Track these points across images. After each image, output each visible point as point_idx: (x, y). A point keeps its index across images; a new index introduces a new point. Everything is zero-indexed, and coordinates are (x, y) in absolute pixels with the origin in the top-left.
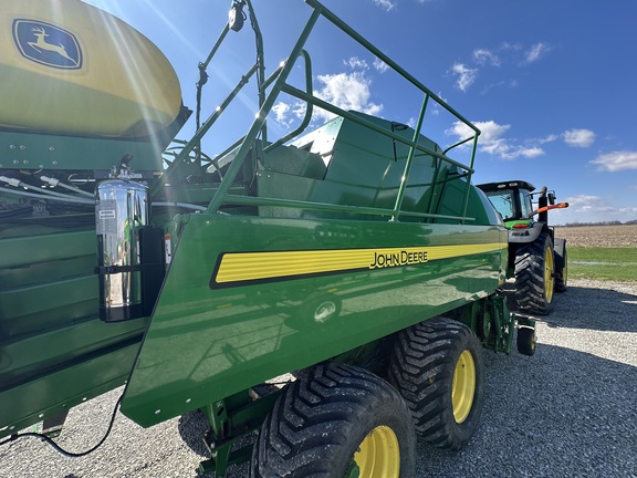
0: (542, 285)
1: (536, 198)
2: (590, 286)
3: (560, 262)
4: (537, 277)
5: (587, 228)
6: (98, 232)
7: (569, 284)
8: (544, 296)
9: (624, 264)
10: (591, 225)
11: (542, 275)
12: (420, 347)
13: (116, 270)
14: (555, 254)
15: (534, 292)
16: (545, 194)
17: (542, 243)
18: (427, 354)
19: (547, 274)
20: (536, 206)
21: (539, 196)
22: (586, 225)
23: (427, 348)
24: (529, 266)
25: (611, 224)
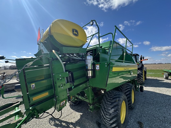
0: (142, 77)
1: (140, 58)
2: (152, 78)
3: (145, 72)
4: (141, 76)
5: (148, 65)
6: (86, 64)
7: (147, 78)
8: (143, 80)
9: (158, 73)
10: (149, 64)
11: (142, 75)
12: (124, 88)
13: (89, 70)
14: (144, 71)
15: (141, 79)
16: (141, 57)
17: (142, 68)
18: (126, 89)
19: (143, 75)
20: (140, 60)
21: (140, 57)
22: (148, 64)
23: (126, 88)
24: (140, 73)
25: (154, 64)
